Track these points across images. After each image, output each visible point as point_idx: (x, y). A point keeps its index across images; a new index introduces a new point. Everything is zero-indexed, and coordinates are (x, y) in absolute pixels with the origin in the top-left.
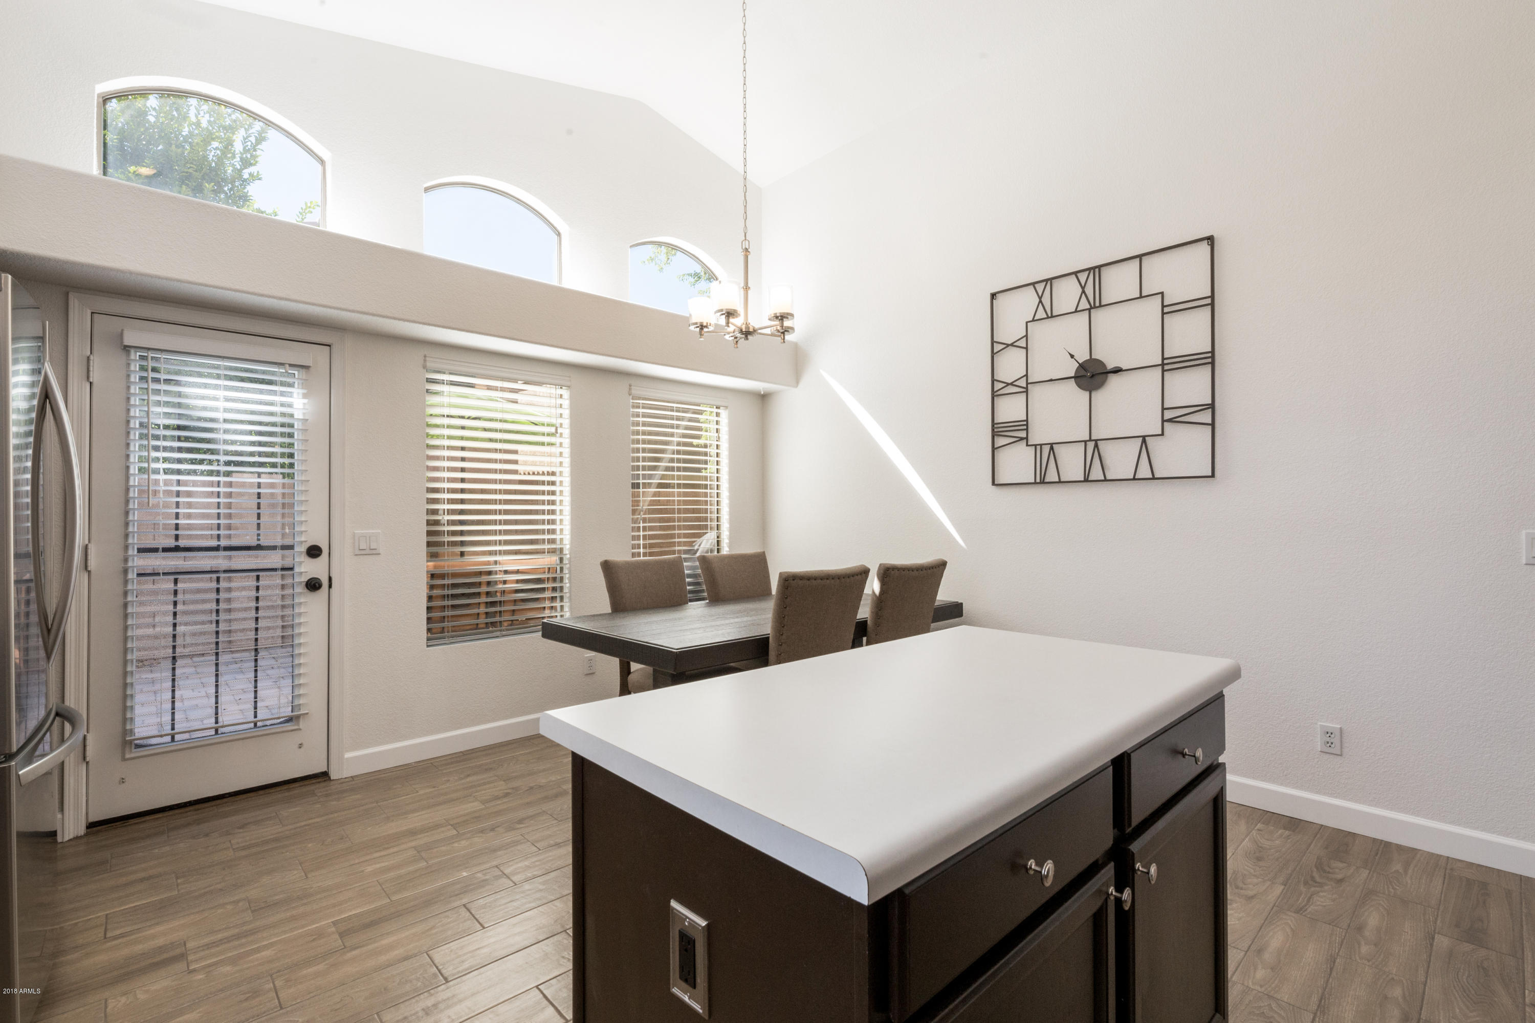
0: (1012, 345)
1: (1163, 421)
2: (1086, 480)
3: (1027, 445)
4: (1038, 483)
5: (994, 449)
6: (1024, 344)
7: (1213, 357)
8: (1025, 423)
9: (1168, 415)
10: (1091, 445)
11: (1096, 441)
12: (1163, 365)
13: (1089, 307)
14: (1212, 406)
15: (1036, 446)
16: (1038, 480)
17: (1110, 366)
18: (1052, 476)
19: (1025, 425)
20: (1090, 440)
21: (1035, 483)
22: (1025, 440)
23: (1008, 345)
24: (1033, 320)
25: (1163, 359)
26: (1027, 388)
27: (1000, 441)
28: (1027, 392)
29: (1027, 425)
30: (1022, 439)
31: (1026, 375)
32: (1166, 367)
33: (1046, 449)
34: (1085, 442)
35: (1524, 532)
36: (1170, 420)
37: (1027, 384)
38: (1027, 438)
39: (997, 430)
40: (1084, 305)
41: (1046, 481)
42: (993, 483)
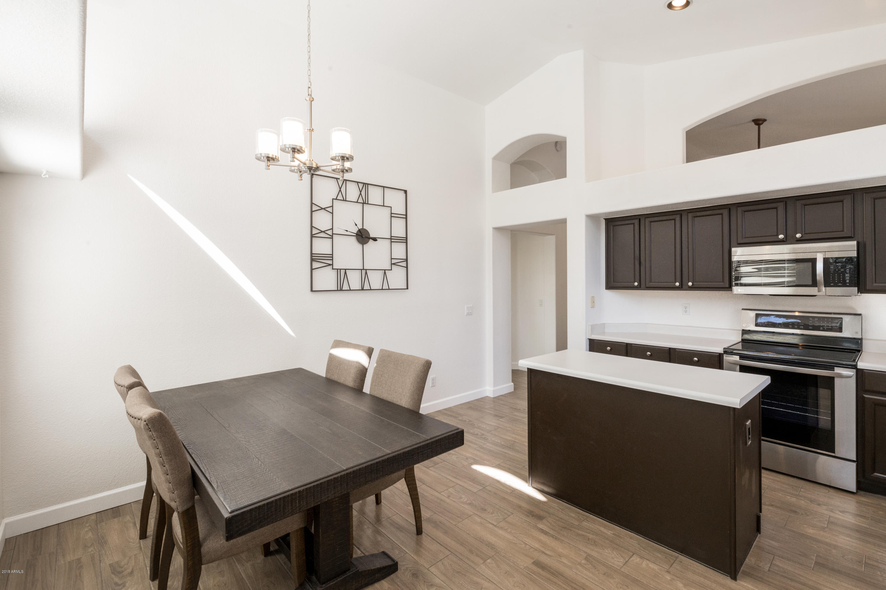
0: (324, 209)
1: (392, 264)
2: (363, 289)
3: (333, 269)
4: (339, 290)
5: (312, 269)
6: (330, 210)
7: (407, 240)
8: (331, 256)
9: (394, 261)
10: (364, 272)
11: (366, 270)
12: (391, 239)
13: (363, 202)
14: (406, 260)
15: (337, 269)
16: (339, 289)
17: (372, 236)
18: (345, 287)
19: (331, 257)
20: (363, 269)
21: (338, 290)
22: (332, 266)
23: (322, 209)
24: (336, 199)
25: (391, 236)
26: (332, 236)
27: (316, 265)
28: (332, 238)
29: (332, 257)
30: (330, 265)
31: (332, 229)
32: (392, 240)
33: (343, 272)
34: (361, 270)
35: (466, 306)
36: (394, 264)
37: (333, 234)
38: (332, 265)
39: (314, 258)
40: (360, 200)
41: (343, 289)
42: (312, 290)
